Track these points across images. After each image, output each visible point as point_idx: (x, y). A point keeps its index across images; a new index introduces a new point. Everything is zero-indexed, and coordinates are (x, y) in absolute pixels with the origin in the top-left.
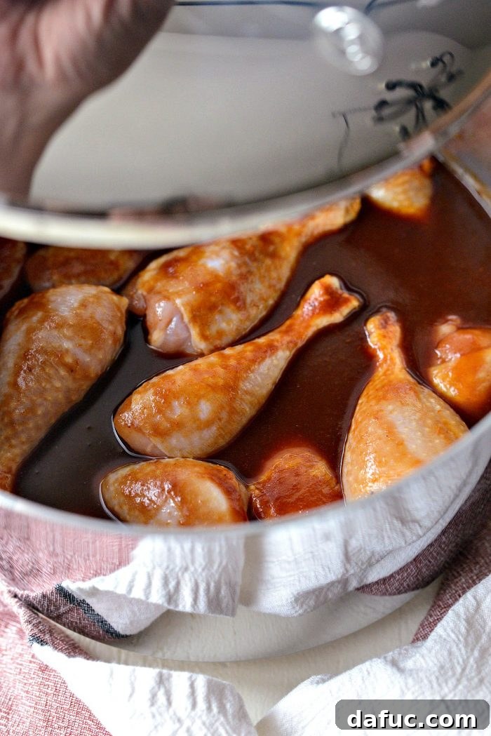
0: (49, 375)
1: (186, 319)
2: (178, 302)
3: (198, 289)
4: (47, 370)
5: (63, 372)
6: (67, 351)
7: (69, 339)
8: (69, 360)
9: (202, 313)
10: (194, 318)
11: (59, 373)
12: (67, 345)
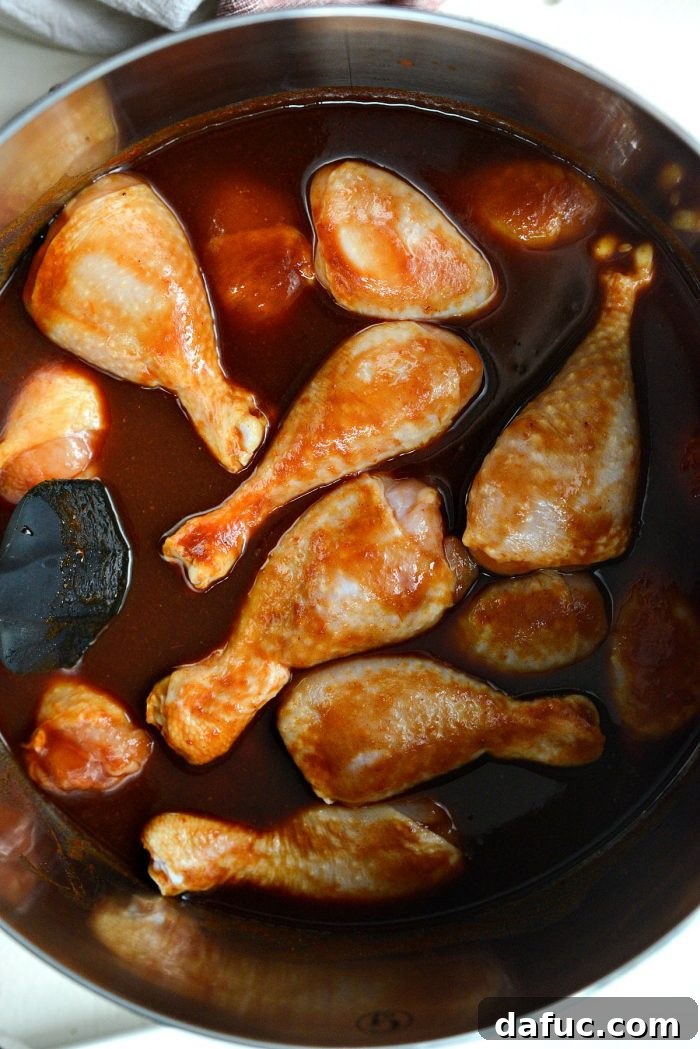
0: (562, 418)
1: (389, 511)
2: (398, 533)
3: (372, 548)
4: (563, 424)
5: (543, 422)
6: (539, 449)
7: (535, 465)
8: (536, 438)
9: (367, 520)
10: (378, 513)
11: (549, 421)
12: (537, 457)
